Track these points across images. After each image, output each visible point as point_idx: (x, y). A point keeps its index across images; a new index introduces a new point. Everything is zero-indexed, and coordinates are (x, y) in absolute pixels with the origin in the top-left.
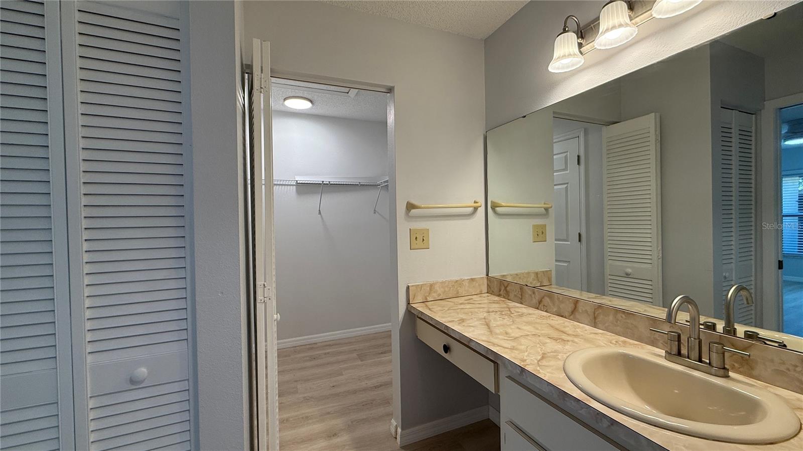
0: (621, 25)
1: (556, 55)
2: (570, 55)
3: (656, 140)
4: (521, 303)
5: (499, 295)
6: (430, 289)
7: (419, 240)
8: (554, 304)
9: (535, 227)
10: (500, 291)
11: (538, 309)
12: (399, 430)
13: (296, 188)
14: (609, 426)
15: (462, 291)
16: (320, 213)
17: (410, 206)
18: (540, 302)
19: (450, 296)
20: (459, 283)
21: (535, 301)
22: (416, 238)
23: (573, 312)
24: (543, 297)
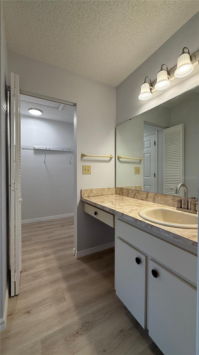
0: (164, 80)
1: (141, 92)
2: (146, 92)
3: (183, 134)
4: (128, 197)
5: (120, 194)
6: (91, 191)
7: (87, 170)
8: (140, 195)
9: (135, 168)
10: (120, 192)
11: (134, 198)
12: (76, 252)
13: (34, 151)
14: (151, 228)
15: (104, 193)
16: (45, 163)
17: (83, 155)
18: (135, 195)
19: (99, 195)
20: (103, 189)
21: (133, 195)
22: (85, 169)
23: (146, 198)
24: (136, 193)
